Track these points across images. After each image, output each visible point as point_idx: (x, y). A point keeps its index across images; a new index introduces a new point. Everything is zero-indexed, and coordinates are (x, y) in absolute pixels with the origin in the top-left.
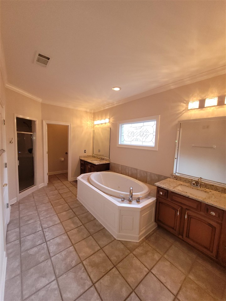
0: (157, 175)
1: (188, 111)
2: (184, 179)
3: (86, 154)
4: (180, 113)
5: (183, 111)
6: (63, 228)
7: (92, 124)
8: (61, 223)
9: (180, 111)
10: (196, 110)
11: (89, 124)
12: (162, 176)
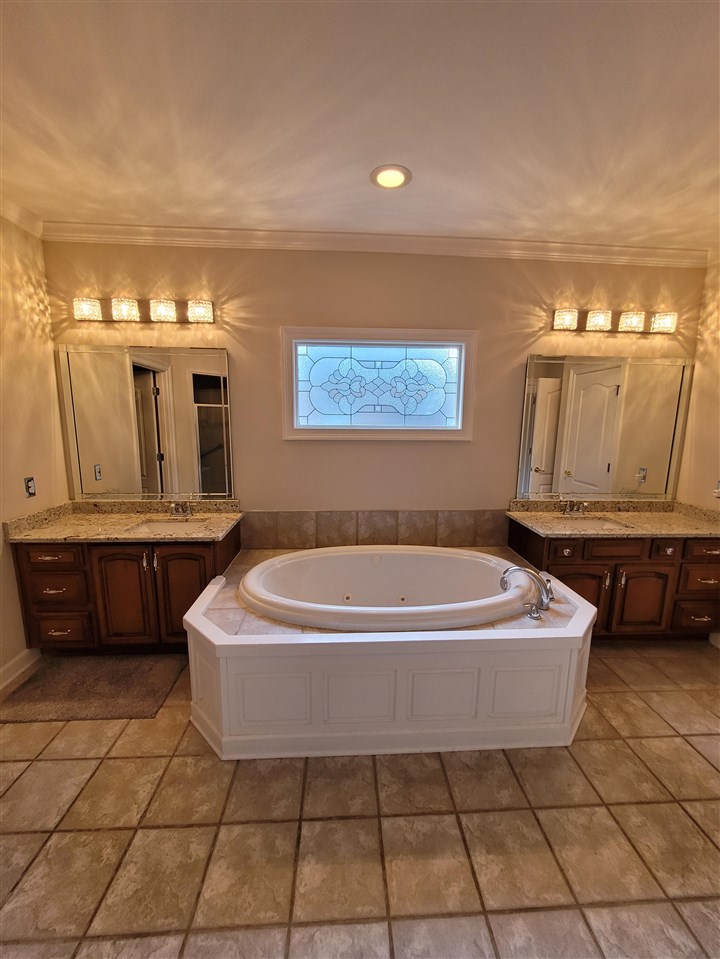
0: (470, 512)
1: (552, 333)
2: (544, 505)
3: (35, 506)
4: (533, 334)
5: (541, 329)
6: (441, 923)
7: (43, 312)
8: (396, 925)
9: (532, 330)
10: (567, 333)
11: (26, 307)
12: (485, 511)
